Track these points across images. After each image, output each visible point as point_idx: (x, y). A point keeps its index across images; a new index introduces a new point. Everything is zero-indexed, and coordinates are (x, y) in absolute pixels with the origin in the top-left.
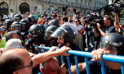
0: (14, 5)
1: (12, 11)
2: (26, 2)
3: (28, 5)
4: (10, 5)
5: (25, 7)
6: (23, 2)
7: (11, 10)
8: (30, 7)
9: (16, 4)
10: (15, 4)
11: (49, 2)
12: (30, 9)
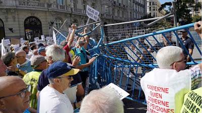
0: (14, 21)
1: (12, 31)
2: (35, 15)
3: (39, 20)
4: (7, 21)
5: (33, 23)
6: (30, 15)
7: (11, 29)
8: (42, 23)
9: (18, 18)
10: (17, 20)
11: (70, 14)
12: (43, 26)
